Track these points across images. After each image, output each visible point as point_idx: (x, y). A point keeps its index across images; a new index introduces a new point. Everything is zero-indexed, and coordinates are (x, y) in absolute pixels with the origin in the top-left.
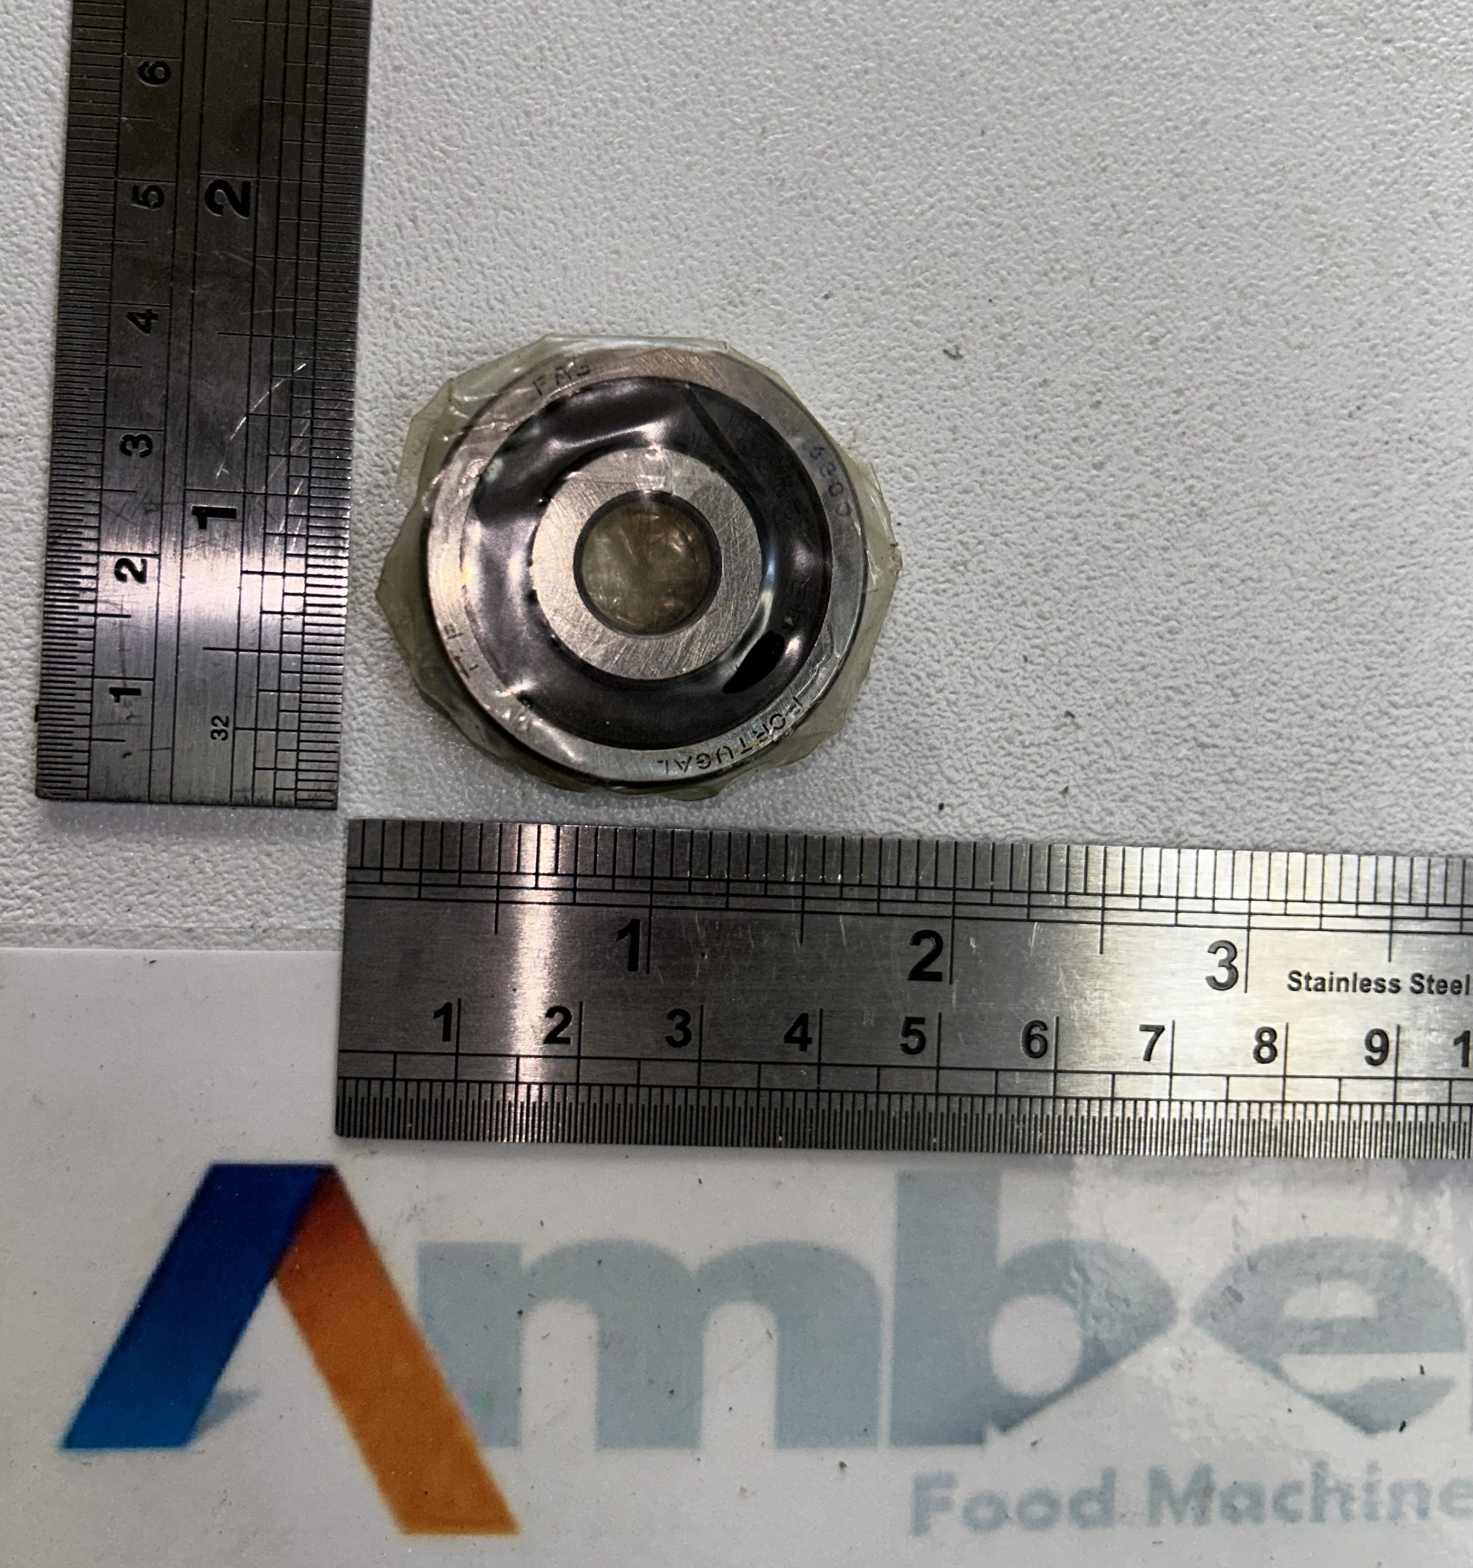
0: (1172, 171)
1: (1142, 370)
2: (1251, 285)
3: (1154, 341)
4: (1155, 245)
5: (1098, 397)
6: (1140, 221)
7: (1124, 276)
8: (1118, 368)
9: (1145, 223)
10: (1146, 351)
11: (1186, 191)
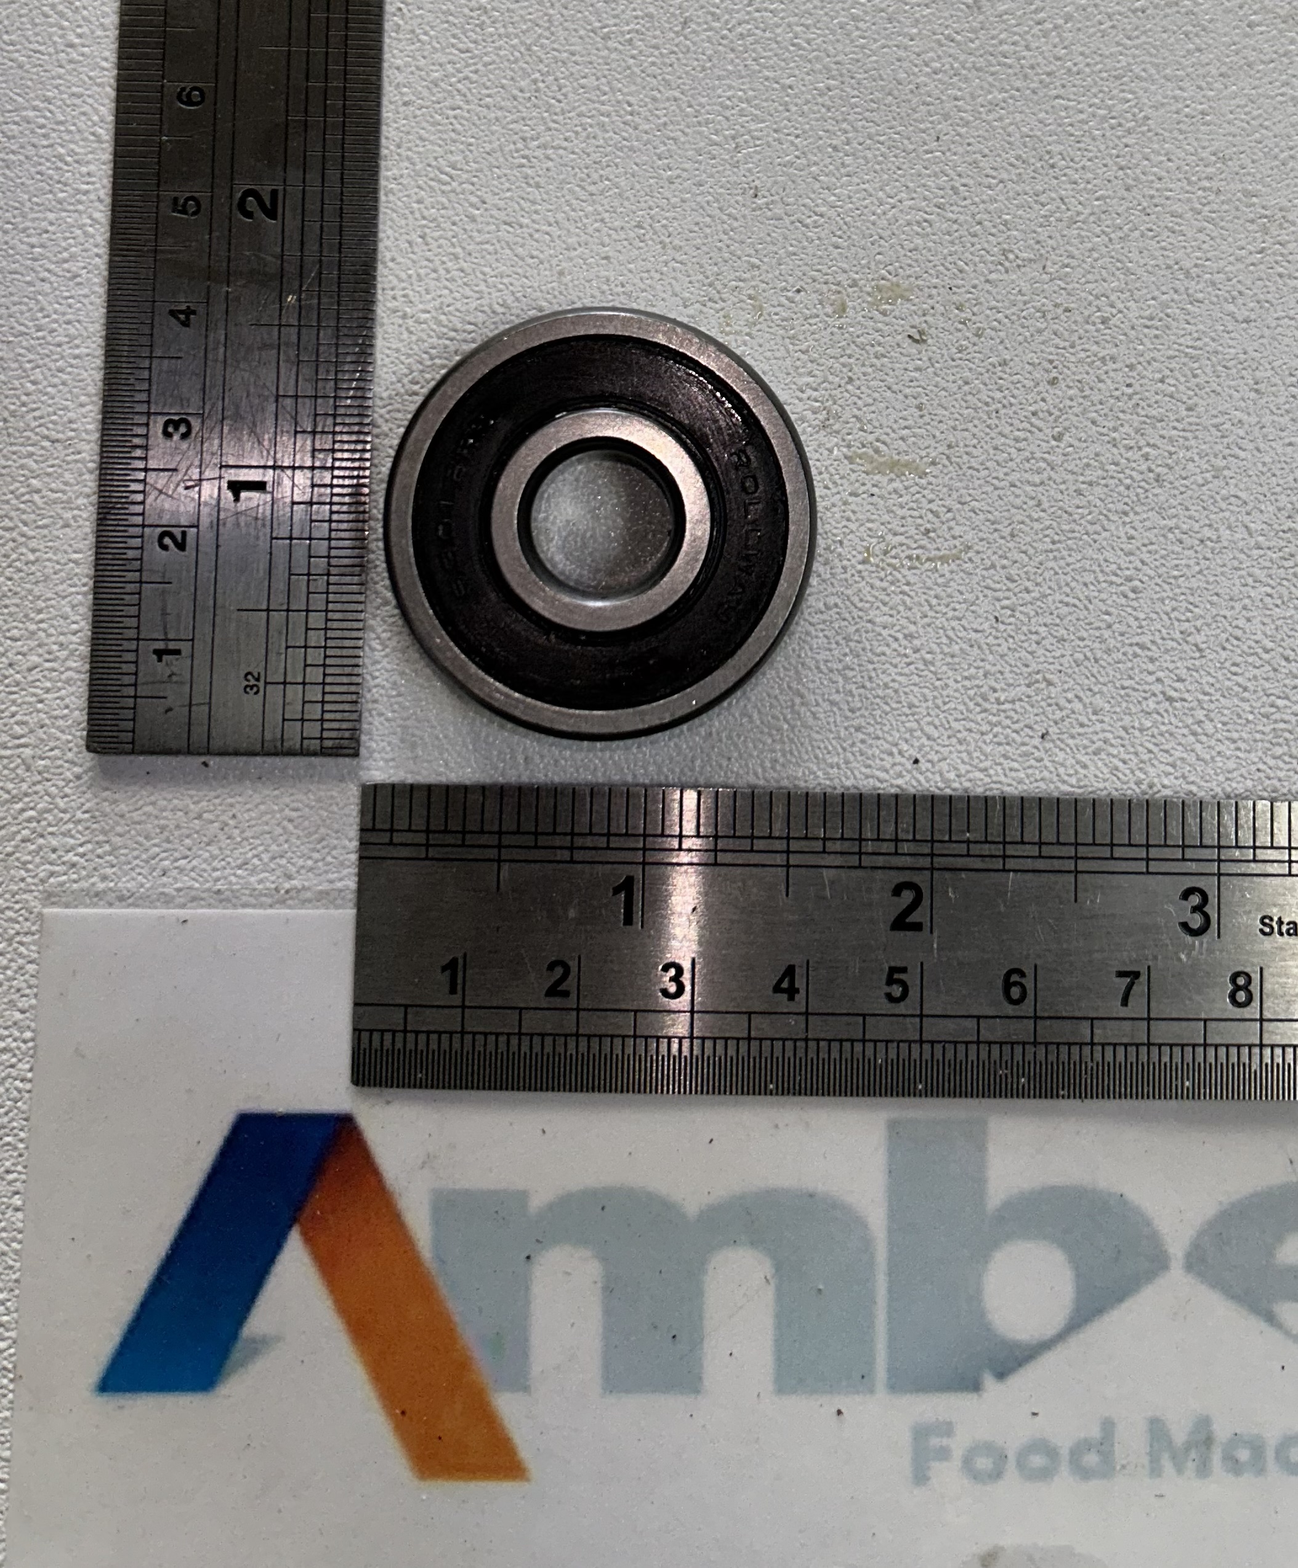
0: (1116, 163)
1: (1095, 348)
2: (1196, 266)
3: (1104, 321)
4: (1103, 232)
5: (1054, 374)
6: (1087, 211)
7: (1074, 263)
8: (1072, 347)
9: (1093, 214)
10: (1097, 331)
11: (1130, 182)
